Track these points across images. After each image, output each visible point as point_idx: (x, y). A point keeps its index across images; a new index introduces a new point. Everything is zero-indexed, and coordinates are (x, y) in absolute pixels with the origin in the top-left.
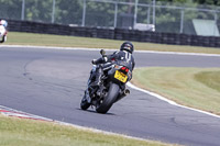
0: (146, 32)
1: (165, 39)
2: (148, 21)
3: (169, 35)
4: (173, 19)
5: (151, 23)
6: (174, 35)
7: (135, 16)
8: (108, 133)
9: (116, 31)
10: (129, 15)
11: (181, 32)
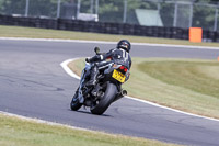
0: (90, 22)
1: (109, 29)
2: (91, 10)
3: (112, 25)
4: (116, 9)
5: (94, 13)
6: (117, 25)
7: (79, 6)
8: (52, 124)
9: (59, 21)
10: (72, 5)
11: (124, 21)
